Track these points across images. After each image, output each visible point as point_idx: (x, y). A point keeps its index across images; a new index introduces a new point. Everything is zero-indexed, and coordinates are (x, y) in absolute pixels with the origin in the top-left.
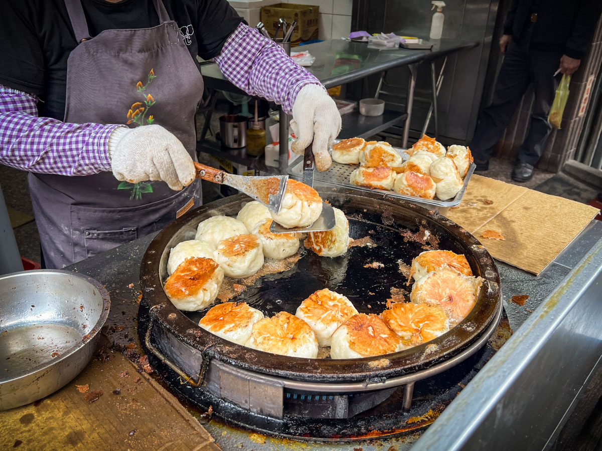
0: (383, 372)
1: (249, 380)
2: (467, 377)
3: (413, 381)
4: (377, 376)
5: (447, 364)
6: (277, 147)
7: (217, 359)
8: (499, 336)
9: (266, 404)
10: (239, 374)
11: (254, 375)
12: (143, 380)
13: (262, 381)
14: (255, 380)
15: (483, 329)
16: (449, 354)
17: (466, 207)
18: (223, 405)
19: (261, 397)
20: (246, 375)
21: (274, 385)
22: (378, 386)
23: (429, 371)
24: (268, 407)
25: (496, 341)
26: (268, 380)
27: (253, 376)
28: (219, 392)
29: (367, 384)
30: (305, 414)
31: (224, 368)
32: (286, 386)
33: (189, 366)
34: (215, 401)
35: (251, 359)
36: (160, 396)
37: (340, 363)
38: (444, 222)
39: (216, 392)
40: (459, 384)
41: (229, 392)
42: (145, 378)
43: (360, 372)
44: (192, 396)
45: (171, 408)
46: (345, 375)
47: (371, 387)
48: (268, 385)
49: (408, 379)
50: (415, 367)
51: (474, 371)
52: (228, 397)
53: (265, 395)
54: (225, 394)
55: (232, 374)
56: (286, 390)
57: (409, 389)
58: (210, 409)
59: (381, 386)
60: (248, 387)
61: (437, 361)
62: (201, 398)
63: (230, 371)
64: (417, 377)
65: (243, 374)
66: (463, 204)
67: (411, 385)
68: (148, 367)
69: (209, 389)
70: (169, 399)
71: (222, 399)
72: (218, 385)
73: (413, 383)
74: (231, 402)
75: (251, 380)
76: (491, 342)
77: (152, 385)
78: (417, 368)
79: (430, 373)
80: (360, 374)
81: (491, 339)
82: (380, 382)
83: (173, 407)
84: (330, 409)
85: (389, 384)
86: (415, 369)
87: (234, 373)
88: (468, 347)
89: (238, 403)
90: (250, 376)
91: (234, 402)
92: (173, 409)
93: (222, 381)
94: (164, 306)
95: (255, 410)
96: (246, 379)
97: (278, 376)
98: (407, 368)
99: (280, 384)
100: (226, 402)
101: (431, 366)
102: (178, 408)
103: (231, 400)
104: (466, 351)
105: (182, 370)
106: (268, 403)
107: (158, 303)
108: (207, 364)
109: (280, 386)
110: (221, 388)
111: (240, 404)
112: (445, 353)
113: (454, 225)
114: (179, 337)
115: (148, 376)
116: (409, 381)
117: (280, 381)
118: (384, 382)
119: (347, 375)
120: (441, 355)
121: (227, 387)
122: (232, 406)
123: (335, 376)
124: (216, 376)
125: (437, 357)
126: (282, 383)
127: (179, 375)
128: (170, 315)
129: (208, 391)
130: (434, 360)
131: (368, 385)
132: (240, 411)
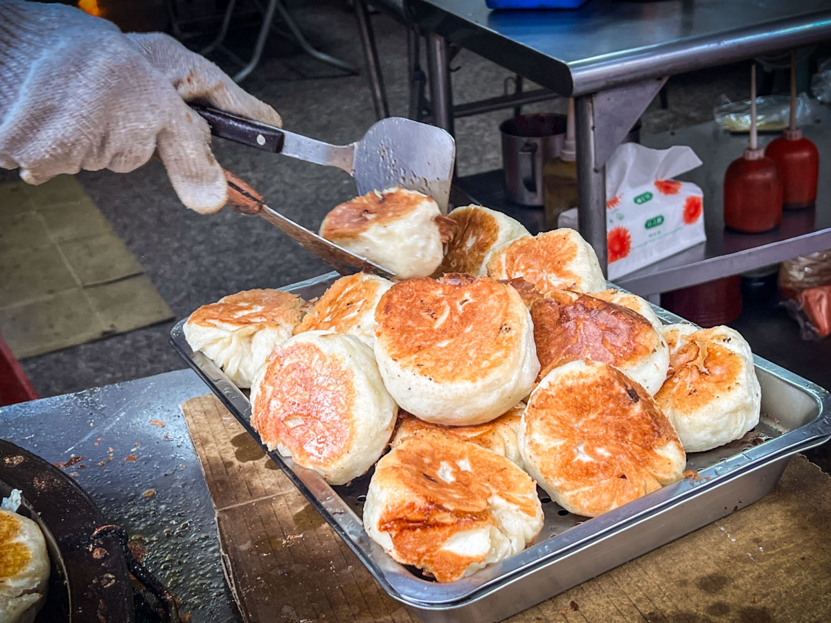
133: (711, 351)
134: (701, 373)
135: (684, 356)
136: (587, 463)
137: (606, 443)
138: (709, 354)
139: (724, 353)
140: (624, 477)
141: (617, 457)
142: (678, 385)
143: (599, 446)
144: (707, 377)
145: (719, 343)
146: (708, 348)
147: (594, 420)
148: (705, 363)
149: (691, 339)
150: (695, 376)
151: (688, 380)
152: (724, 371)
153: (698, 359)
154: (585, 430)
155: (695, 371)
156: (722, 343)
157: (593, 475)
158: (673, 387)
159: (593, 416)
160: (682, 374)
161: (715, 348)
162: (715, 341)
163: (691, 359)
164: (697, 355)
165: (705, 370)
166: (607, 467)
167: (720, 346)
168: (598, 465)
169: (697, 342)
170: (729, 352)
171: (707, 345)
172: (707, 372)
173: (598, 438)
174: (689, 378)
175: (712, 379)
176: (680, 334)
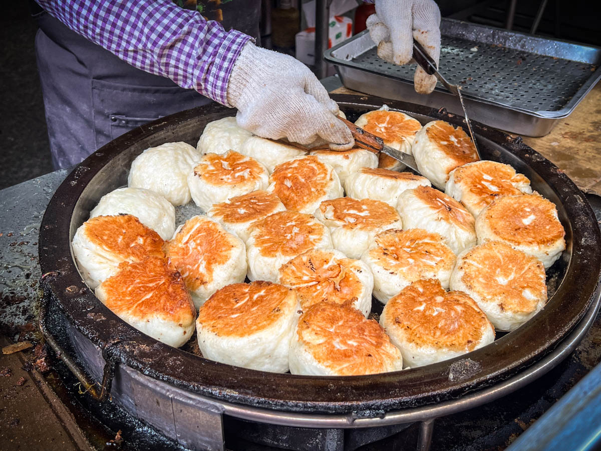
0: (379, 403)
1: (172, 399)
2: (532, 410)
3: (432, 417)
4: (369, 408)
5: (493, 392)
6: (313, 35)
7: (124, 364)
8: (595, 344)
9: (199, 436)
10: (158, 389)
11: (179, 391)
12: (30, 382)
13: (191, 402)
14: (181, 399)
15: (561, 338)
16: (496, 377)
17: (596, 133)
18: (141, 430)
19: (190, 424)
20: (168, 391)
21: (207, 410)
22: (372, 423)
23: (459, 403)
24: (201, 440)
25: (587, 352)
26: (199, 402)
27: (177, 394)
28: (134, 410)
29: (355, 419)
30: (283, 441)
31: (136, 377)
32: (226, 413)
33: (96, 367)
34: (130, 422)
35: (173, 368)
36: (50, 410)
37: (311, 382)
38: (527, 155)
39: (132, 410)
40: (516, 420)
41: (147, 412)
42: (34, 379)
43: (342, 401)
44: (96, 411)
45: (61, 429)
46: (317, 403)
47: (361, 424)
48: (200, 409)
49: (424, 414)
50: (434, 396)
51: (545, 399)
52: (146, 418)
53: (196, 423)
54: (143, 414)
55: (147, 387)
56: (227, 419)
57: (426, 429)
58: (118, 436)
59: (376, 423)
60: (171, 409)
61: (474, 387)
62: (109, 416)
63: (146, 383)
64: (439, 412)
65: (163, 388)
66: (591, 129)
67: (429, 423)
68: (42, 362)
69: (122, 403)
70: (62, 415)
71: (139, 420)
72: (132, 399)
73: (431, 421)
74: (151, 427)
75: (174, 398)
76: (580, 353)
77: (42, 392)
78: (438, 399)
79: (461, 406)
80: (342, 403)
81: (580, 348)
82: (375, 417)
83: (65, 428)
84: (319, 437)
85: (391, 421)
86: (435, 400)
87: (151, 385)
88: (531, 366)
89: (161, 429)
90: (173, 392)
91: (155, 426)
92: (64, 433)
93: (136, 395)
94: (63, 273)
95: (185, 443)
96: (168, 397)
97: (211, 397)
98: (421, 398)
99: (217, 409)
100: (145, 425)
101: (465, 395)
102: (72, 431)
103: (150, 423)
104: (527, 372)
105: (83, 372)
106: (202, 435)
107: (55, 269)
108: (111, 369)
109: (216, 411)
110: (136, 405)
111: (164, 431)
112: (488, 376)
113: (544, 162)
114: (75, 324)
115: (39, 377)
116: (424, 417)
117: (218, 404)
118: (383, 416)
119: (321, 404)
120: (482, 378)
121: (144, 404)
122: (153, 433)
123: (300, 404)
124: (127, 386)
125: (475, 381)
126: (220, 408)
127: (78, 380)
128: (68, 288)
129: (122, 407)
130: (468, 386)
131: (356, 421)
132: (164, 441)
133: (347, 275)
134: (335, 288)
135: (330, 272)
136: (344, 350)
137: (354, 337)
138: (346, 277)
139: (354, 279)
140: (370, 355)
141: (363, 345)
142: (319, 291)
143: (350, 340)
144: (338, 293)
145: (354, 272)
146: (346, 273)
147: (342, 325)
148: (340, 282)
149: (339, 263)
150: (331, 289)
151: (326, 290)
152: (349, 292)
153: (338, 278)
154: (338, 331)
155: (332, 285)
156: (356, 272)
157: (349, 356)
158: (315, 292)
159: (341, 323)
160: (324, 284)
161: (351, 274)
162: (352, 269)
163: (334, 276)
164: (338, 275)
165: (338, 287)
166: (358, 351)
167: (354, 274)
168: (351, 350)
169: (341, 266)
170: (357, 280)
171: (346, 270)
172: (339, 289)
173: (348, 335)
174: (326, 289)
175: (340, 295)
176: (334, 257)
